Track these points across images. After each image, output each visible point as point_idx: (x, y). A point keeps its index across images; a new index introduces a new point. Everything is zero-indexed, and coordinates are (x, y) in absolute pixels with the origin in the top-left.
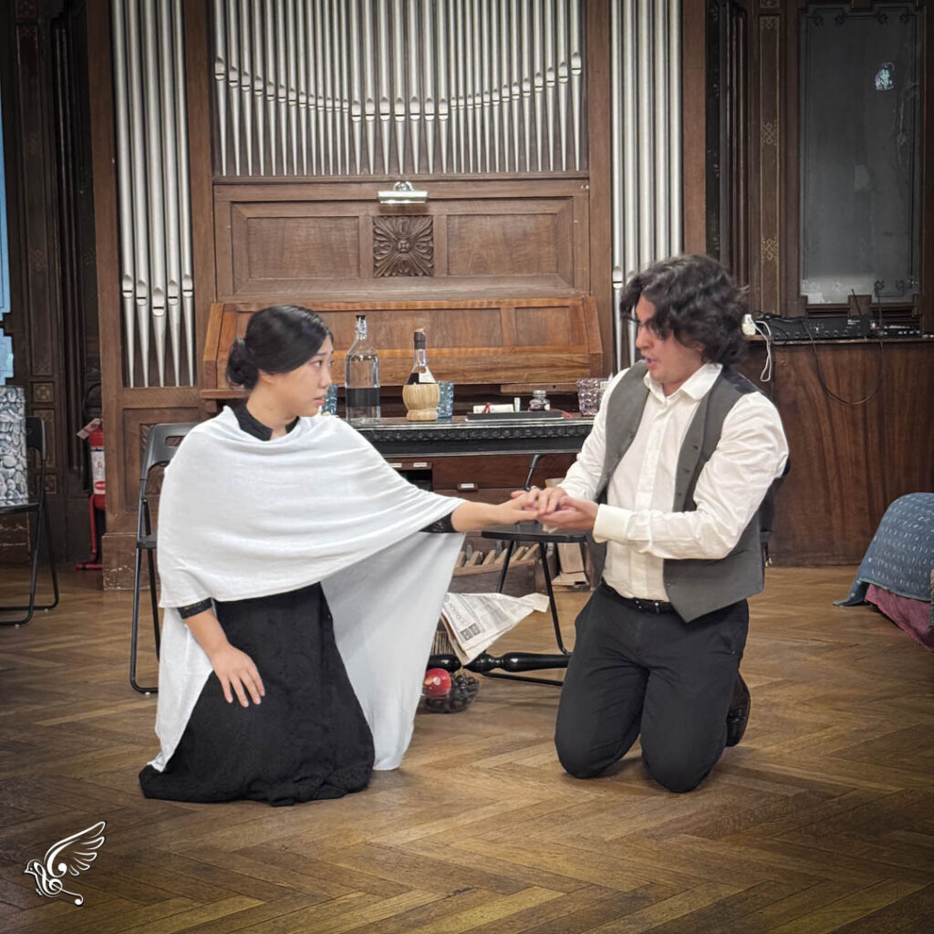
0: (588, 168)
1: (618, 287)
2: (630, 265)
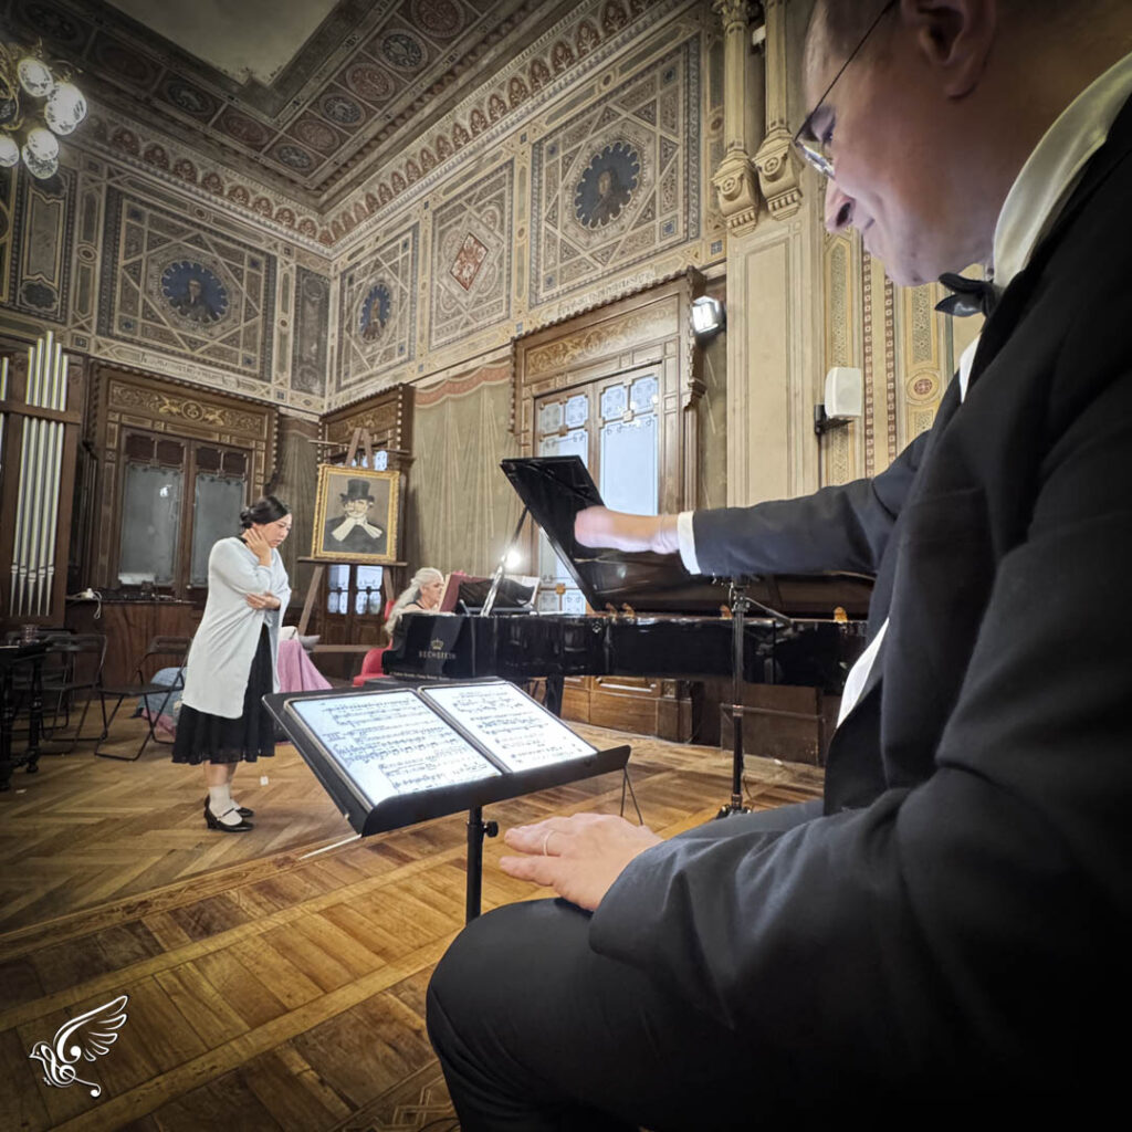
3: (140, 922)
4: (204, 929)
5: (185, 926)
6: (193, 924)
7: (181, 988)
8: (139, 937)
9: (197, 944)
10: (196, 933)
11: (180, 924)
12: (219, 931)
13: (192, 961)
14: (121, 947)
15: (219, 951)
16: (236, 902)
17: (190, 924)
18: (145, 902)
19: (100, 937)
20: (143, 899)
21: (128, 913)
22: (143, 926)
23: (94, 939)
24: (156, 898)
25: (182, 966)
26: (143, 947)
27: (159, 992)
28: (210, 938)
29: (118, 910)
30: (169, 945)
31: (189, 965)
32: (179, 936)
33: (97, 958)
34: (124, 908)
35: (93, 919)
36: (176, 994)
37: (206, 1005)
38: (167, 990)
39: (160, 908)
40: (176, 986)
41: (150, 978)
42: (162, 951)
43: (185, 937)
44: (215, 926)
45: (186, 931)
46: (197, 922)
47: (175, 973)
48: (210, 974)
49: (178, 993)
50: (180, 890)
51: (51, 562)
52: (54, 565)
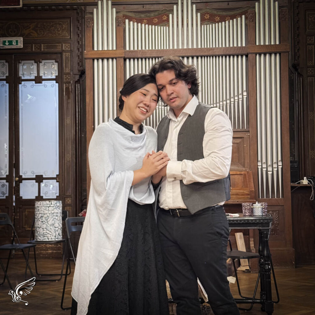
0: (249, 128)
1: (260, 167)
2: (264, 161)
51: (280, 159)
52: (282, 160)
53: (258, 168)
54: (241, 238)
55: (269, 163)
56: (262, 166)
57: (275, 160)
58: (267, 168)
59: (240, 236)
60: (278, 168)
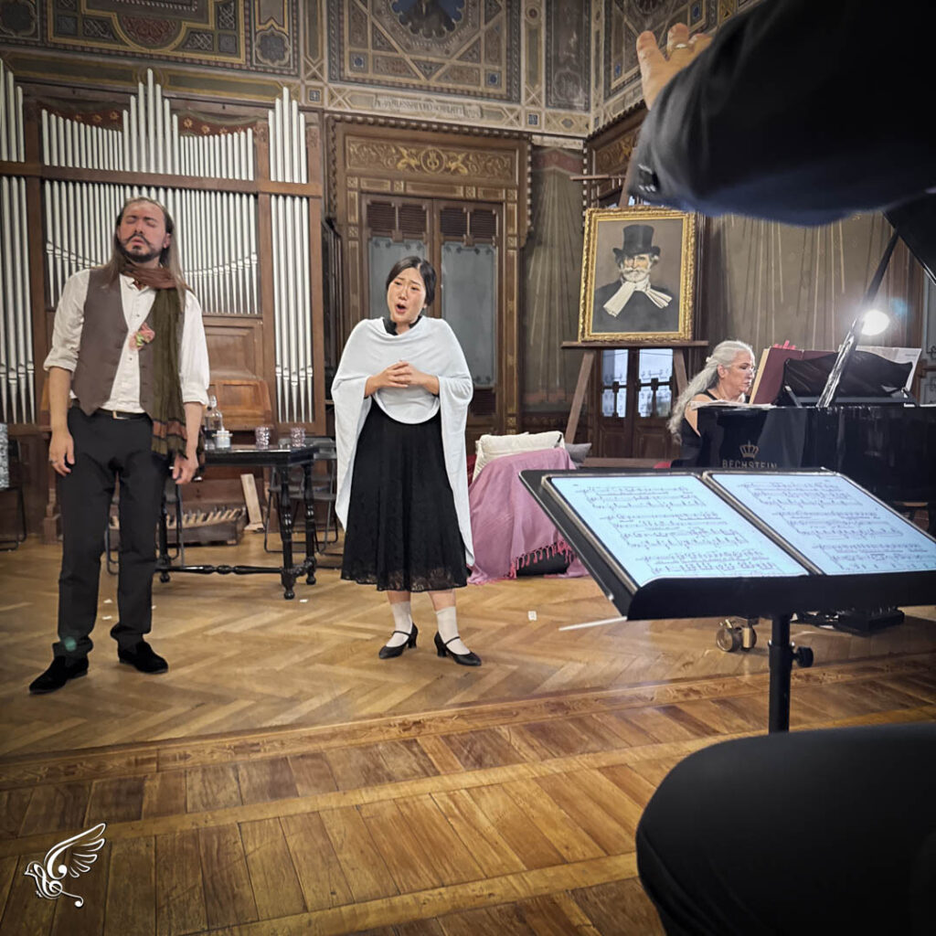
0: (262, 313)
1: (279, 375)
2: (286, 365)
3: (416, 741)
4: (476, 760)
5: (457, 753)
6: (466, 752)
7: (456, 811)
8: (415, 755)
9: (470, 773)
10: (469, 763)
11: (453, 750)
12: (491, 766)
13: (466, 789)
14: (400, 761)
15: (492, 785)
16: (508, 739)
17: (462, 752)
18: (419, 722)
19: (380, 748)
20: (417, 719)
21: (405, 730)
22: (418, 745)
23: (375, 749)
24: (428, 720)
25: (457, 792)
26: (419, 765)
27: (435, 810)
28: (482, 771)
29: (395, 726)
30: (443, 769)
31: (463, 792)
32: (452, 762)
33: (379, 767)
34: (400, 725)
35: (373, 730)
36: (451, 816)
37: (481, 835)
38: (444, 811)
39: (433, 730)
40: (451, 808)
41: (428, 796)
42: (437, 773)
43: (459, 765)
44: (487, 760)
45: (459, 759)
46: (469, 752)
47: (450, 797)
48: (484, 806)
49: (454, 817)
50: (451, 717)
51: (309, 363)
52: (313, 366)
53: (276, 377)
54: (250, 482)
55: (294, 369)
56: (282, 373)
57: (302, 366)
58: (290, 377)
59: (250, 479)
60: (306, 377)
